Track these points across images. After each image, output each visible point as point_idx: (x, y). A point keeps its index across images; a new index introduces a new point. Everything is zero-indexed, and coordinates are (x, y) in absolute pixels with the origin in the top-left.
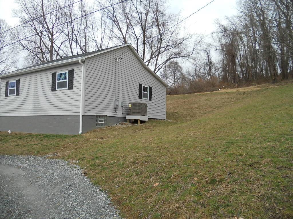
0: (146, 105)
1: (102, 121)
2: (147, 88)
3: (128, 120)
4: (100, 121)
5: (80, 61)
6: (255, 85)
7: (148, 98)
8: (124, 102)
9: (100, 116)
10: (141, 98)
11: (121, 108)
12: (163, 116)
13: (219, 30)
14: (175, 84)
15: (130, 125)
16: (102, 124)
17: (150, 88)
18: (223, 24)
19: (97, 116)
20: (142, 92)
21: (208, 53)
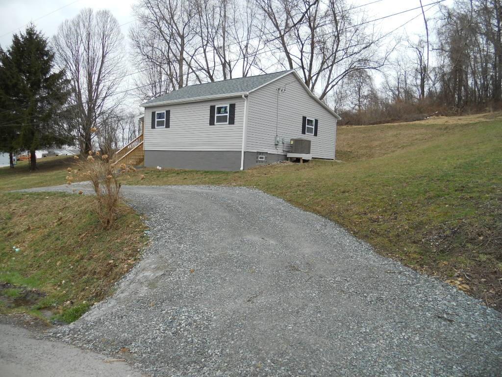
0: (309, 142)
1: (262, 158)
2: (312, 121)
3: (289, 159)
4: (261, 158)
5: (243, 96)
6: (490, 111)
7: (312, 133)
8: (286, 138)
9: (260, 153)
10: (305, 133)
11: (282, 144)
12: (331, 155)
13: (439, 15)
14: (359, 106)
15: (292, 164)
16: (262, 161)
17: (316, 121)
18: (446, 5)
19: (258, 152)
20: (307, 126)
21: (420, 52)
